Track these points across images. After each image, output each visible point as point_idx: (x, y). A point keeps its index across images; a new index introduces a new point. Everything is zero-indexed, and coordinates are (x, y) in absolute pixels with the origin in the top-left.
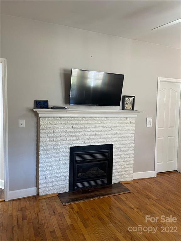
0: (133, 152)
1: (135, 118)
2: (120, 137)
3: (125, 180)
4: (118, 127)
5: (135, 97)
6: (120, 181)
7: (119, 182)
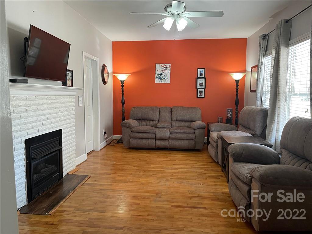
0: (74, 136)
1: (74, 96)
2: (65, 120)
3: (71, 170)
4: (64, 107)
5: (73, 72)
6: (67, 172)
7: (67, 174)
